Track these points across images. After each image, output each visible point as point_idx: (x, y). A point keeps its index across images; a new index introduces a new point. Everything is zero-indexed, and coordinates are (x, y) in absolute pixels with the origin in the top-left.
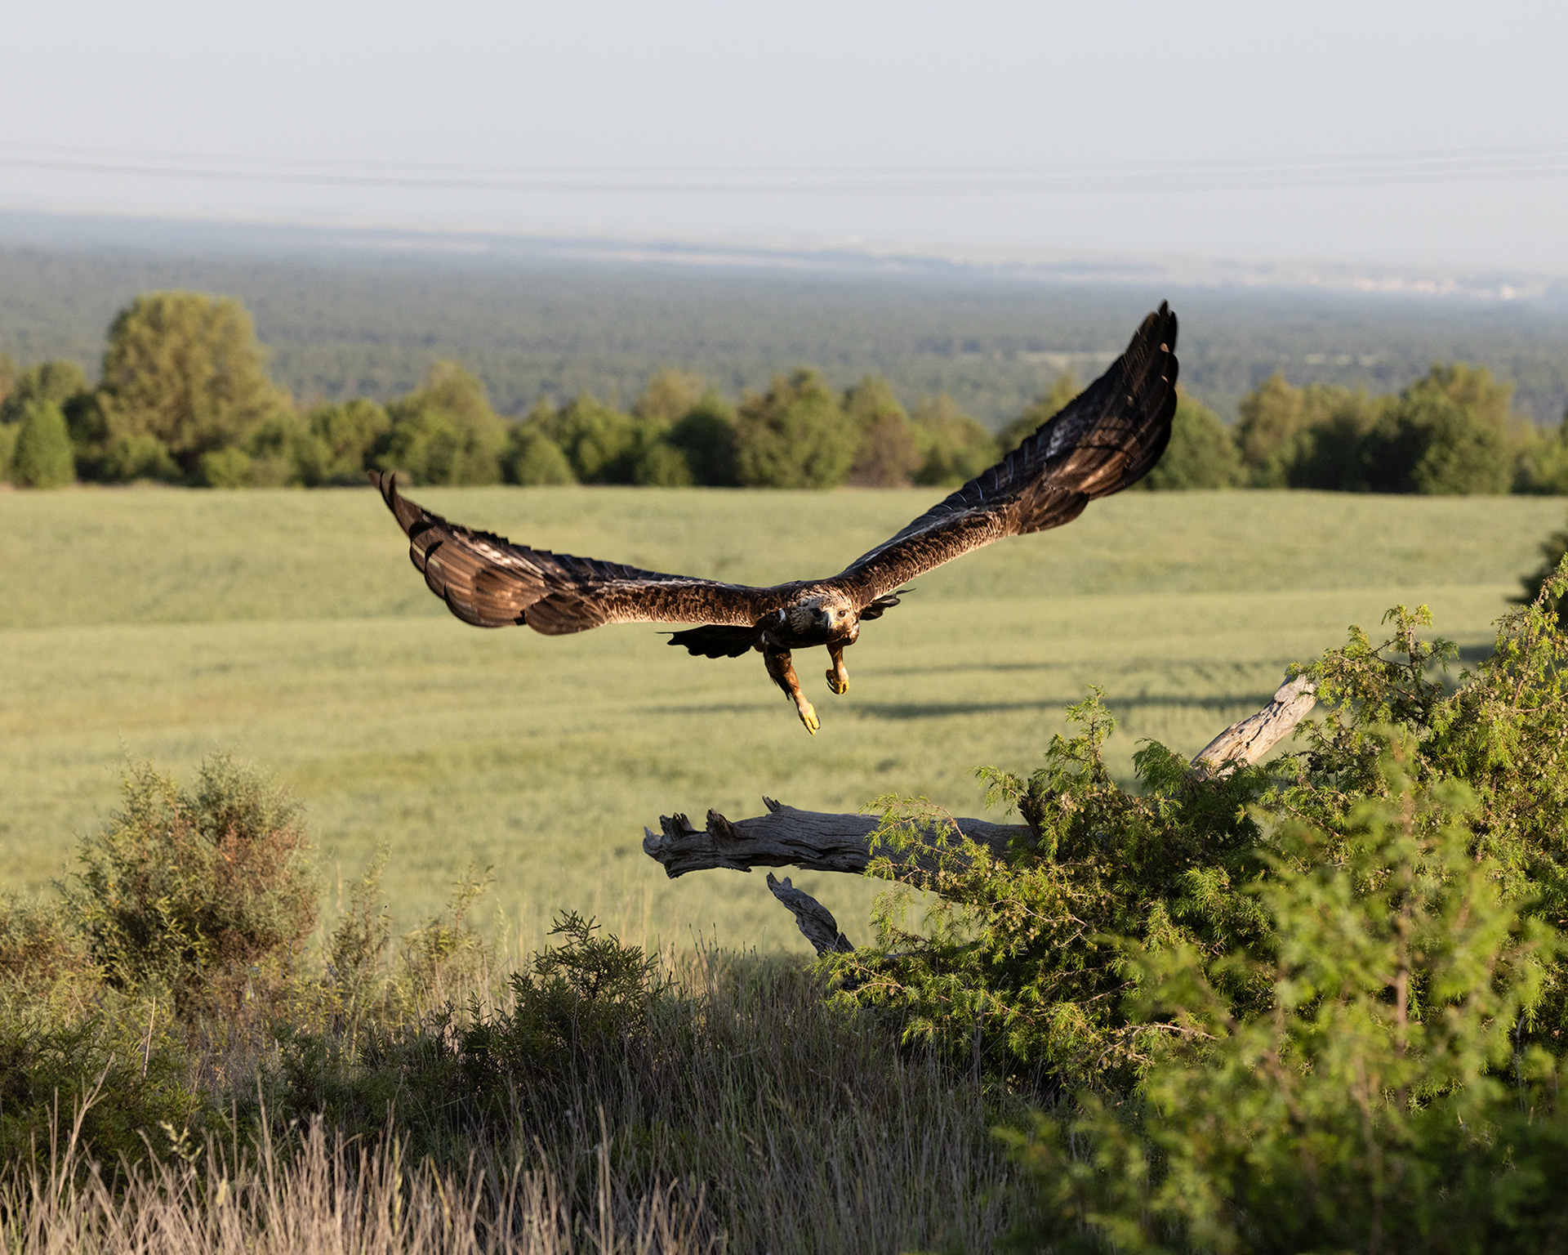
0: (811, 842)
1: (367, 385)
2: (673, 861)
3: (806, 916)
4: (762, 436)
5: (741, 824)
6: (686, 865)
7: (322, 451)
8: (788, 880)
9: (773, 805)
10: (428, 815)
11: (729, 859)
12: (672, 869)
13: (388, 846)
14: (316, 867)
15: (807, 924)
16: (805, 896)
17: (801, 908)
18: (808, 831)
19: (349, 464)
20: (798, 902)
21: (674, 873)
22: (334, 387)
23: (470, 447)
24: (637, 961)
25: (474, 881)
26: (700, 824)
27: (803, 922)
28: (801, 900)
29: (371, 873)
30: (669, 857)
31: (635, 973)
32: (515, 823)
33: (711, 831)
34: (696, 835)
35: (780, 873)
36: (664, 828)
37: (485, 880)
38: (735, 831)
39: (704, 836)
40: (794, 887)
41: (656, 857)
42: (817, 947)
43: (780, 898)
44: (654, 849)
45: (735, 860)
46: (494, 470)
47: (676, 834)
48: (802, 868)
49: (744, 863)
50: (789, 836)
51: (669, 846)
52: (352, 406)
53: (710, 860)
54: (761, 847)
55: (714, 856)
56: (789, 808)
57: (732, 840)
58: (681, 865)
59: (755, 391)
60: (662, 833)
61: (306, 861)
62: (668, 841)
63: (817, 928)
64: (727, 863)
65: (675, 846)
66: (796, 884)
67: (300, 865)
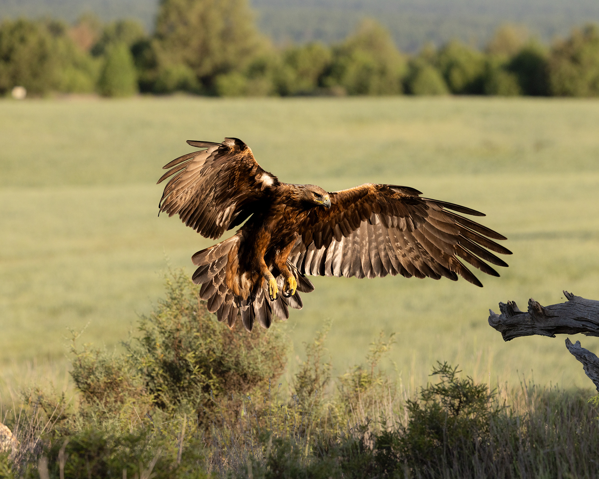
0: (593, 319)
1: (319, 34)
2: (507, 330)
3: (589, 365)
4: (566, 67)
5: (550, 307)
6: (515, 333)
7: (290, 75)
8: (578, 343)
9: (570, 296)
10: (355, 302)
11: (542, 330)
12: (506, 336)
13: (330, 320)
14: (285, 334)
15: (590, 370)
16: (589, 353)
17: (586, 360)
18: (591, 312)
19: (307, 84)
20: (584, 356)
21: (507, 338)
22: (298, 35)
23: (383, 72)
24: (484, 393)
25: (383, 343)
26: (524, 308)
27: (588, 369)
28: (586, 355)
29: (319, 338)
30: (505, 328)
31: (483, 400)
32: (408, 307)
33: (531, 312)
34: (521, 315)
35: (574, 338)
36: (501, 310)
37: (390, 342)
38: (546, 312)
39: (526, 315)
40: (582, 347)
41: (497, 328)
42: (596, 384)
43: (573, 353)
44: (495, 323)
45: (546, 330)
46: (397, 86)
47: (509, 314)
48: (587, 335)
49: (551, 332)
50: (579, 315)
51: (505, 321)
52: (310, 48)
53: (530, 330)
54: (562, 322)
55: (533, 327)
56: (579, 297)
57: (544, 317)
58: (512, 333)
59: (561, 38)
60: (500, 313)
61: (279, 330)
62: (504, 318)
63: (596, 372)
64: (540, 332)
65: (508, 321)
66: (583, 345)
67: (275, 333)
